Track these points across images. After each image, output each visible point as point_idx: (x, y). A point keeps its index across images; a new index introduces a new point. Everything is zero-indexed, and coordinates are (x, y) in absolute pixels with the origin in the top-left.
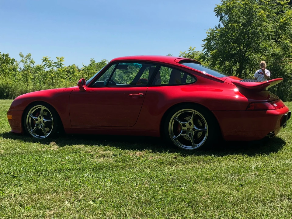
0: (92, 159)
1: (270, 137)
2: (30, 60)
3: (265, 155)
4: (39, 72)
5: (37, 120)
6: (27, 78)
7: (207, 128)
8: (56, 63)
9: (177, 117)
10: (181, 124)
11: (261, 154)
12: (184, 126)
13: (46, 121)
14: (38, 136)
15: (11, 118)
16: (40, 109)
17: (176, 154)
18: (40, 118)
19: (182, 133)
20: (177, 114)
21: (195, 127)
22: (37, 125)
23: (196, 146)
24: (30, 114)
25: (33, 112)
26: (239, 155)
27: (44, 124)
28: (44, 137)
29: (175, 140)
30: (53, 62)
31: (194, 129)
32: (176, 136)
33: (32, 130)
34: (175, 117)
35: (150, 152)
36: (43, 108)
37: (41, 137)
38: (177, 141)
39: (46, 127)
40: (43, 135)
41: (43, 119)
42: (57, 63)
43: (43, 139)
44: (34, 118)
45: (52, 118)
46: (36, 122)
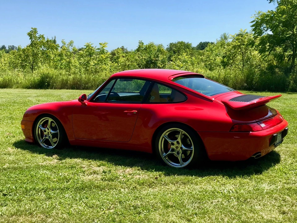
0: (83, 175)
1: (256, 157)
2: (72, 48)
3: (246, 177)
4: (83, 59)
5: (45, 131)
6: (69, 66)
7: (193, 147)
8: (98, 49)
9: (166, 135)
10: (170, 143)
11: (241, 176)
12: (173, 144)
13: (53, 132)
14: (46, 146)
15: (24, 128)
16: (48, 121)
17: (161, 173)
18: (48, 129)
19: (171, 151)
20: (166, 133)
21: (183, 146)
22: (46, 136)
23: (184, 164)
24: (39, 125)
25: (42, 123)
26: (220, 176)
27: (51, 135)
28: (51, 147)
29: (165, 157)
30: (96, 48)
31: (181, 148)
32: (166, 153)
33: (41, 141)
34: (164, 135)
35: (139, 170)
36: (50, 120)
37: (50, 147)
38: (167, 158)
39: (53, 138)
40: (51, 145)
41: (50, 131)
42: (100, 49)
43: (50, 149)
44: (43, 129)
45: (58, 130)
46: (45, 133)
